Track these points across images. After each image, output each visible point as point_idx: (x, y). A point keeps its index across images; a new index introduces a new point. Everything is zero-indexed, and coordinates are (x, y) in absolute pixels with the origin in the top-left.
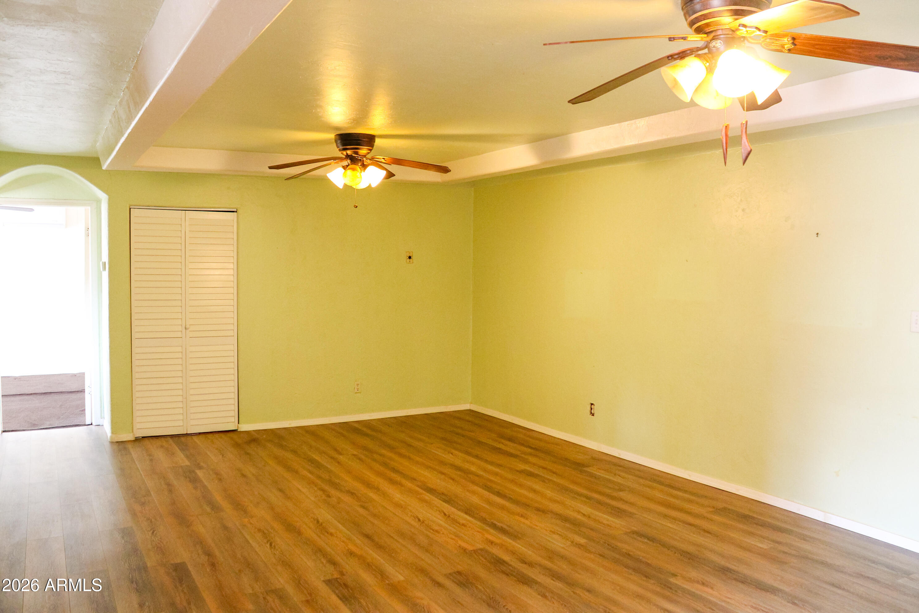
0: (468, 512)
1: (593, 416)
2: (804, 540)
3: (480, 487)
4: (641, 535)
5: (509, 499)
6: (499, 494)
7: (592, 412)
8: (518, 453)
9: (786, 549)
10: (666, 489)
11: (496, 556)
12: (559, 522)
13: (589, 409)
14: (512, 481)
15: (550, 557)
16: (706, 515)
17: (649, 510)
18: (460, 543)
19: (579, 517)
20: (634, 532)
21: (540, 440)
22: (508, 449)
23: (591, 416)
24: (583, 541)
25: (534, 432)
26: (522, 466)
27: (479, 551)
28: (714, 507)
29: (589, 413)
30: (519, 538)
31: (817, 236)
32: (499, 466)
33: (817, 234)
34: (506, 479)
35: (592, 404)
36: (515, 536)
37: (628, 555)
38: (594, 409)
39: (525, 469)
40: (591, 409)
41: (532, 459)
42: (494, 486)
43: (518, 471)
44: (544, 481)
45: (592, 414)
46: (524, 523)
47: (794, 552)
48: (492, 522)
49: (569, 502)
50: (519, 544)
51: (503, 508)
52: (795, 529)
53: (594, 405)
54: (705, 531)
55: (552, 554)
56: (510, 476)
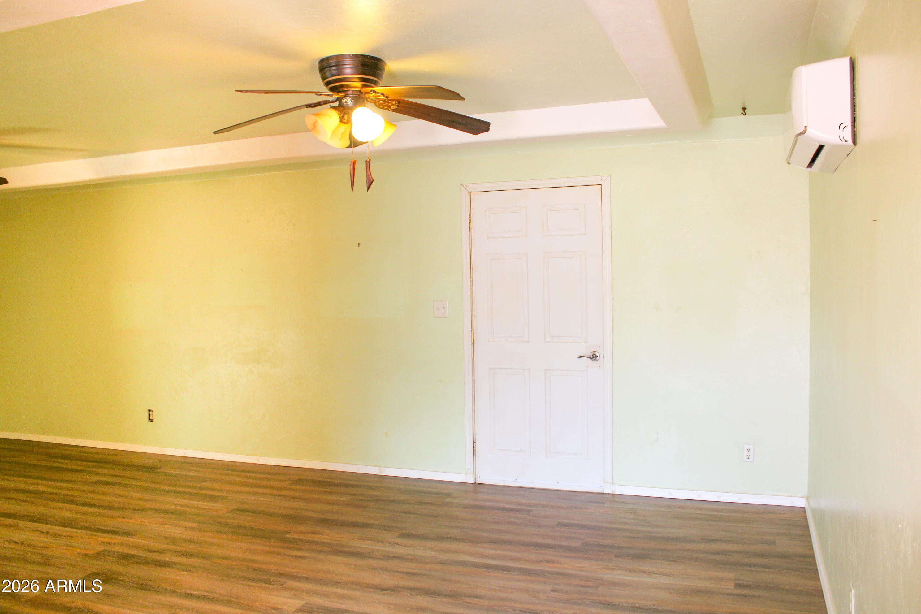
0: (64, 525)
1: (152, 422)
2: (372, 489)
3: (61, 502)
4: (242, 511)
5: (101, 507)
6: (85, 504)
7: (151, 418)
8: (82, 468)
9: (361, 498)
10: (242, 474)
11: (123, 553)
12: (163, 515)
13: (147, 416)
14: (93, 492)
15: (173, 543)
16: (287, 486)
17: (239, 492)
18: (77, 551)
19: (179, 508)
20: (236, 510)
21: (98, 454)
22: (66, 466)
23: (150, 422)
24: (195, 525)
25: (85, 448)
26: (94, 478)
27: (102, 553)
28: (290, 480)
29: (147, 419)
30: (134, 535)
31: (359, 246)
32: (69, 481)
33: (359, 244)
34: (84, 491)
35: (150, 411)
36: (129, 534)
37: (240, 527)
38: (153, 415)
39: (99, 480)
40: (150, 415)
41: (99, 470)
42: (77, 499)
43: (91, 483)
44: (125, 487)
45: (150, 420)
46: (130, 523)
47: (368, 499)
48: (97, 528)
49: (161, 498)
50: (134, 538)
51: (99, 515)
52: (362, 484)
53: (152, 411)
54: (294, 498)
55: (174, 540)
56: (86, 488)
